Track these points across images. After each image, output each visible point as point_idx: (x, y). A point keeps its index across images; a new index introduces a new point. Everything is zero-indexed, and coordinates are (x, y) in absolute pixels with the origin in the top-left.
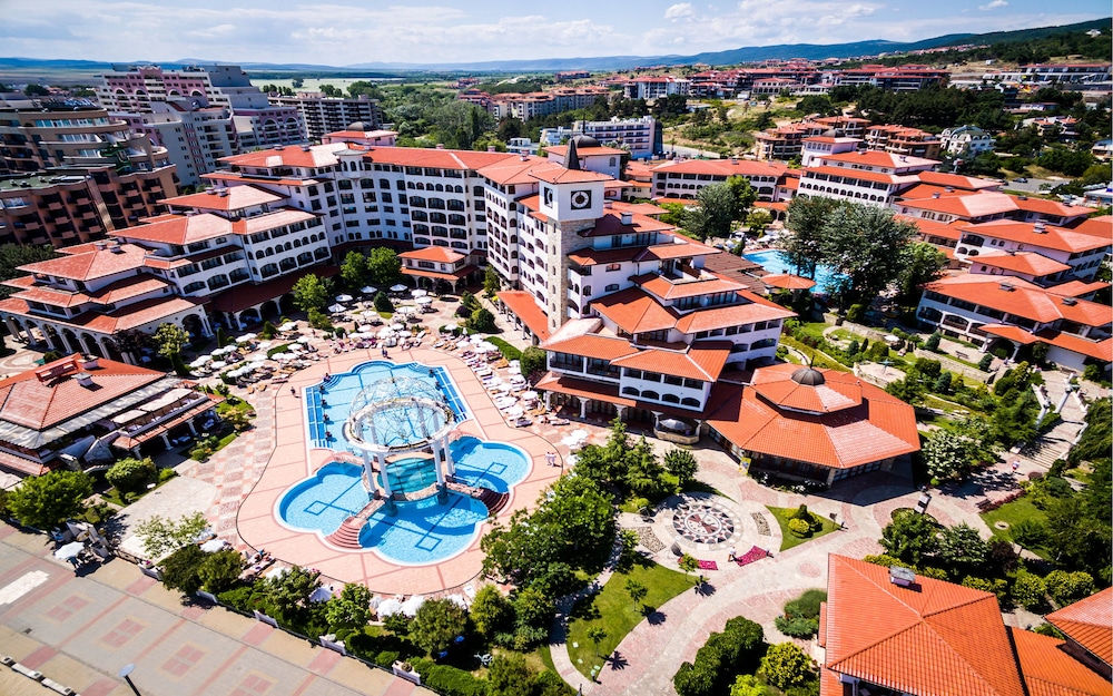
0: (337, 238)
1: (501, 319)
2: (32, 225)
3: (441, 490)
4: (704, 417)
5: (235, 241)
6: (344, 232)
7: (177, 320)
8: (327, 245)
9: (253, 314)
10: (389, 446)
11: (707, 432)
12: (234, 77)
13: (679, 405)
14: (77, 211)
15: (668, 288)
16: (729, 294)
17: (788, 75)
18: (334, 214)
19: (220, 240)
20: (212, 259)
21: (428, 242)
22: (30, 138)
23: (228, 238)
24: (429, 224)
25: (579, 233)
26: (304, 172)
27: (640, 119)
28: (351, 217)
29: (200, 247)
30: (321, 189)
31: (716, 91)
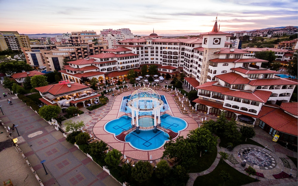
0: (142, 62)
1: (184, 85)
2: (74, 55)
3: (155, 128)
4: (258, 117)
5: (116, 59)
6: (144, 61)
7: (97, 77)
8: (139, 64)
9: (117, 79)
10: (140, 109)
11: (258, 124)
12: (127, 31)
13: (248, 112)
14: (84, 53)
15: (247, 71)
16: (271, 75)
17: (286, 30)
18: (142, 56)
19: (112, 59)
20: (109, 63)
21: (166, 64)
22: (79, 38)
23: (114, 58)
24: (167, 59)
25: (214, 53)
26: (136, 44)
27: (235, 40)
28: (146, 57)
29: (106, 60)
30: (140, 48)
31: (260, 35)
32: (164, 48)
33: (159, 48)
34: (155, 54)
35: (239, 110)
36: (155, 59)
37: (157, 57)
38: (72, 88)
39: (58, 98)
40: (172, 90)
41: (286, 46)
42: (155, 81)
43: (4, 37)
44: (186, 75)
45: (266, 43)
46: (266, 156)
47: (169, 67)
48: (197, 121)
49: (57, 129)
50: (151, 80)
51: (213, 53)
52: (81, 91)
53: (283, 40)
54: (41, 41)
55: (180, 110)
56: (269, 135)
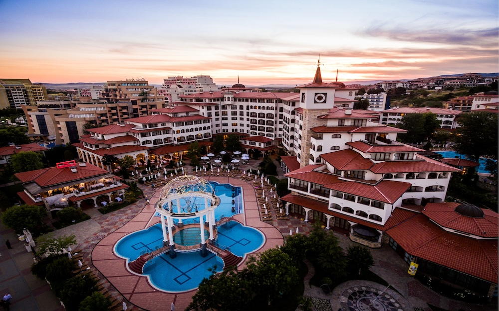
0: (217, 130)
1: (281, 169)
2: (104, 118)
3: (202, 247)
4: (384, 229)
5: (170, 125)
6: (221, 128)
7: (134, 155)
8: (211, 132)
9: (169, 157)
10: (173, 213)
11: (388, 242)
12: (207, 80)
13: (367, 219)
14: (122, 114)
15: (369, 148)
16: (410, 155)
17: (464, 79)
18: (217, 119)
19: (163, 125)
20: (157, 132)
21: (256, 134)
22: (118, 90)
23: (167, 124)
24: (258, 125)
25: (318, 117)
26: (207, 101)
27: (379, 94)
28: (224, 122)
29: (154, 126)
30: (213, 108)
31: (423, 86)
32: (252, 107)
33: (245, 108)
34: (238, 116)
35: (354, 215)
36: (239, 125)
37: (242, 122)
38: (78, 174)
39: (50, 192)
40: (256, 178)
41: (462, 105)
42: (232, 161)
43: (4, 88)
44: (287, 152)
45: (432, 99)
46: (391, 304)
47: (260, 139)
48: (283, 234)
49: (28, 249)
50: (227, 159)
51: (316, 117)
52: (93, 180)
53: (458, 95)
54: (68, 94)
55: (260, 213)
56: (404, 262)
